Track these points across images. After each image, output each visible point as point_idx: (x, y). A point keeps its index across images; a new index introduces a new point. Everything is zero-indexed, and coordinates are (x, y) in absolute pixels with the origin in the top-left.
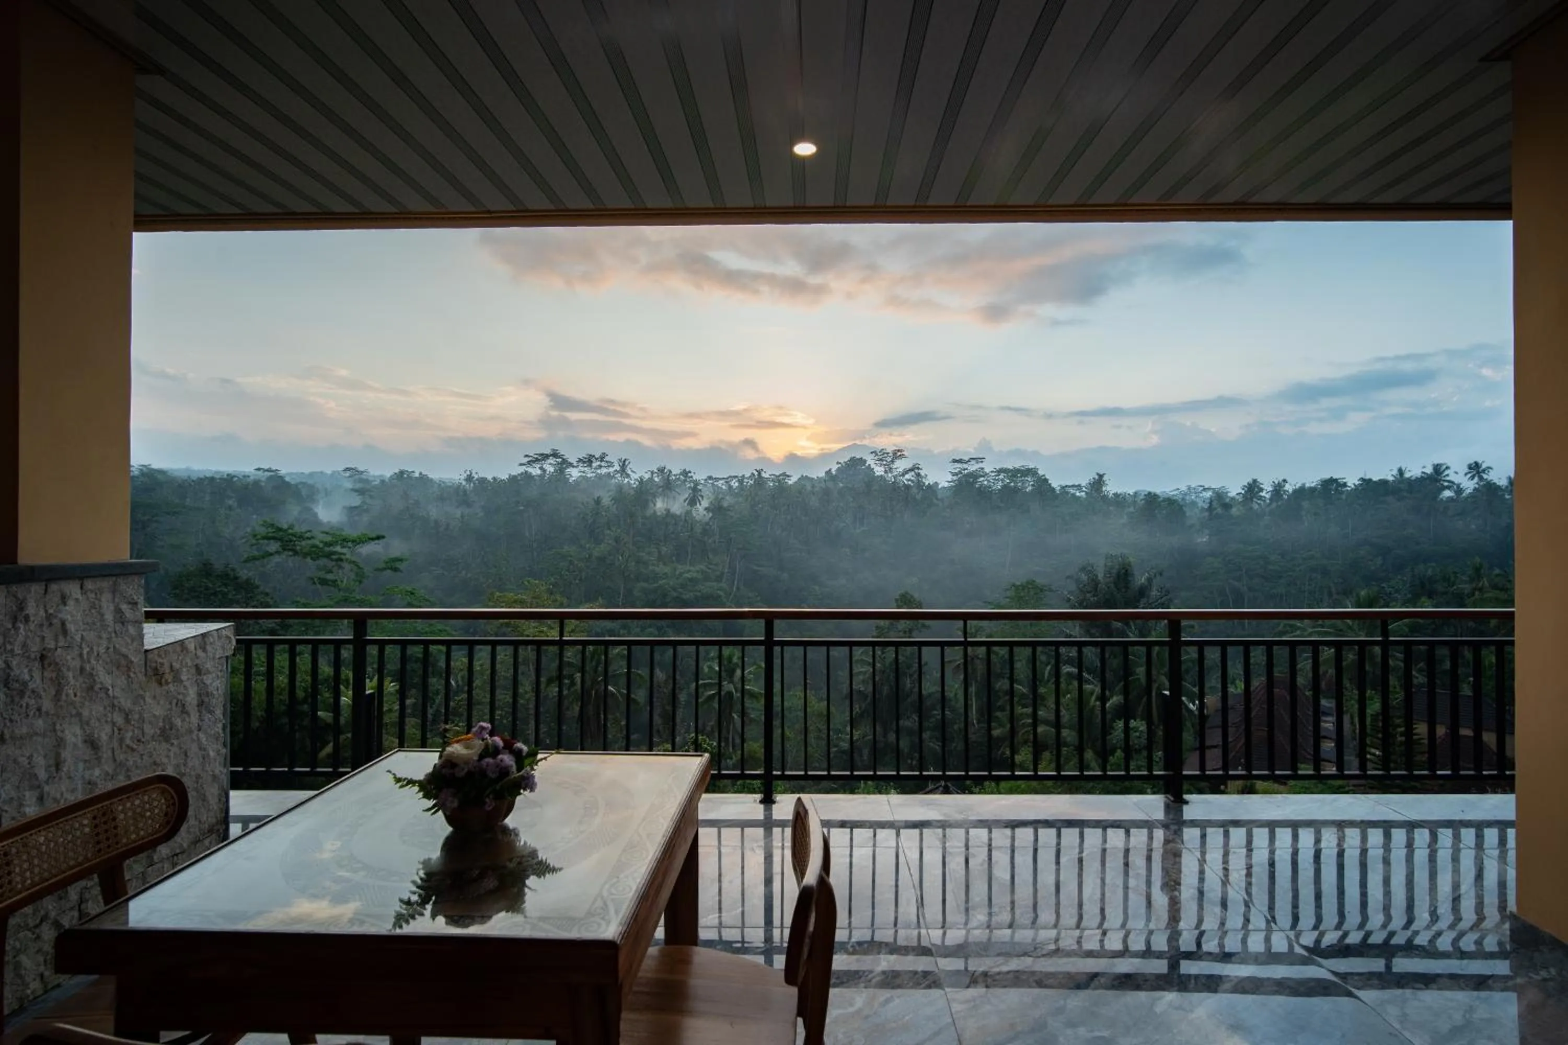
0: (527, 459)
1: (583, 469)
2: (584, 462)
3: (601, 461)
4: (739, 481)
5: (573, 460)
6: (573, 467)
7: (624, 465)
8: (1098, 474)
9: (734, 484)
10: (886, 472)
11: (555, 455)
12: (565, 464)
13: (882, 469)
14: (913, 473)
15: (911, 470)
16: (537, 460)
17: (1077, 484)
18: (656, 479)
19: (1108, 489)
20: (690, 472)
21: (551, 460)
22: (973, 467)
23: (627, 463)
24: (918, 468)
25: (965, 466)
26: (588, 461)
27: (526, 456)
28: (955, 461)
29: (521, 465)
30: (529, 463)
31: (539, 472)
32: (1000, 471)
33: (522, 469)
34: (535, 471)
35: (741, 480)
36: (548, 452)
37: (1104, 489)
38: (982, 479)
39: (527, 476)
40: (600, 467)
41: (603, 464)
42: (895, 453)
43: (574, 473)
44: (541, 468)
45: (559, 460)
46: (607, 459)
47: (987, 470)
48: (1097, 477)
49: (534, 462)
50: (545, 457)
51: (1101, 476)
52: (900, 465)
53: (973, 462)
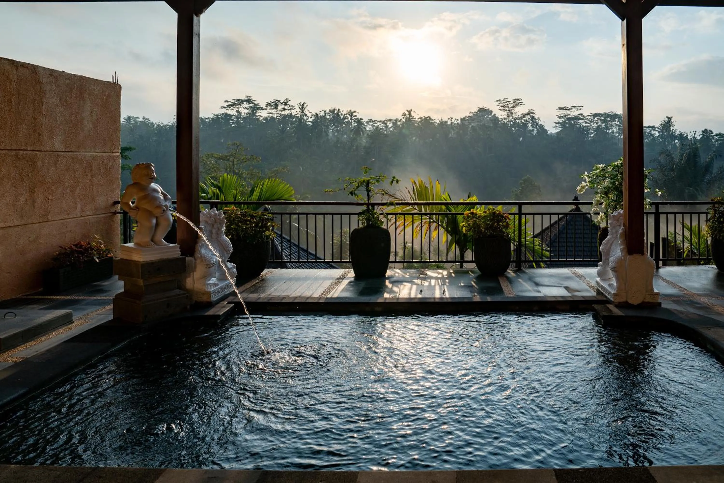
0: (226, 104)
1: (270, 111)
2: (272, 106)
3: (285, 104)
4: (393, 123)
5: (263, 106)
6: (263, 109)
7: (303, 107)
8: (667, 117)
9: (390, 125)
10: (508, 116)
11: (249, 101)
12: (256, 108)
13: (505, 113)
14: (529, 117)
15: (528, 114)
16: (234, 104)
17: (651, 125)
18: (328, 117)
19: (675, 128)
20: (355, 112)
21: (246, 105)
22: (574, 113)
23: (305, 106)
24: (533, 113)
25: (568, 112)
26: (275, 105)
27: (226, 101)
28: (561, 108)
29: (222, 108)
30: (229, 106)
31: (236, 114)
32: (595, 115)
33: (224, 111)
34: (232, 112)
35: (395, 122)
36: (243, 98)
37: (672, 128)
38: (581, 121)
39: (227, 116)
40: (284, 109)
41: (286, 107)
42: (515, 101)
43: (263, 114)
44: (238, 111)
45: (252, 105)
46: (289, 103)
47: (585, 114)
48: (667, 119)
49: (232, 106)
50: (241, 102)
51: (670, 119)
52: (520, 111)
53: (574, 109)
